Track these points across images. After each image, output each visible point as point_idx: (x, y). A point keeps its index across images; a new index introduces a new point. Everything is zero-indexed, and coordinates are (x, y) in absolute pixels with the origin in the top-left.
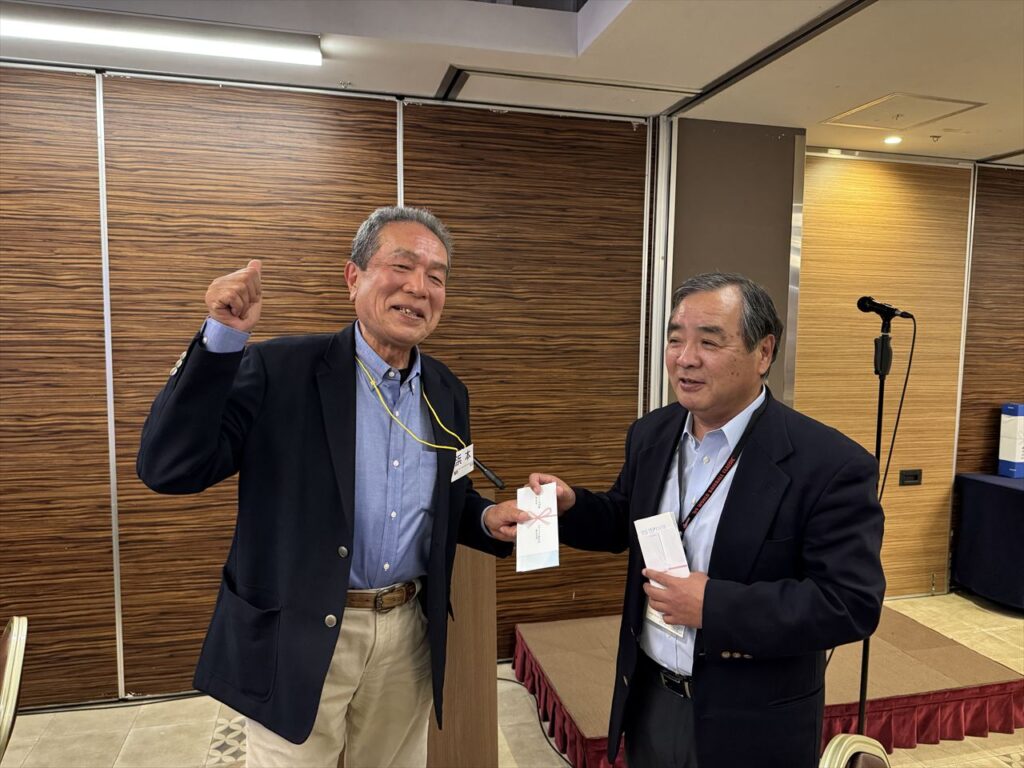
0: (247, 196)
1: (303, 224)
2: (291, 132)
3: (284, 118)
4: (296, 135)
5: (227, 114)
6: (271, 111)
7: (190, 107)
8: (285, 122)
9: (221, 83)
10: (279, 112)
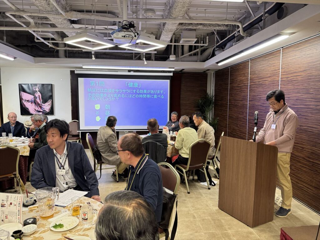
0: (301, 69)
1: (311, 74)
2: (310, 50)
3: (310, 46)
4: (312, 50)
5: (299, 49)
6: (307, 45)
7: (293, 50)
8: (310, 47)
9: (298, 42)
10: (309, 45)
